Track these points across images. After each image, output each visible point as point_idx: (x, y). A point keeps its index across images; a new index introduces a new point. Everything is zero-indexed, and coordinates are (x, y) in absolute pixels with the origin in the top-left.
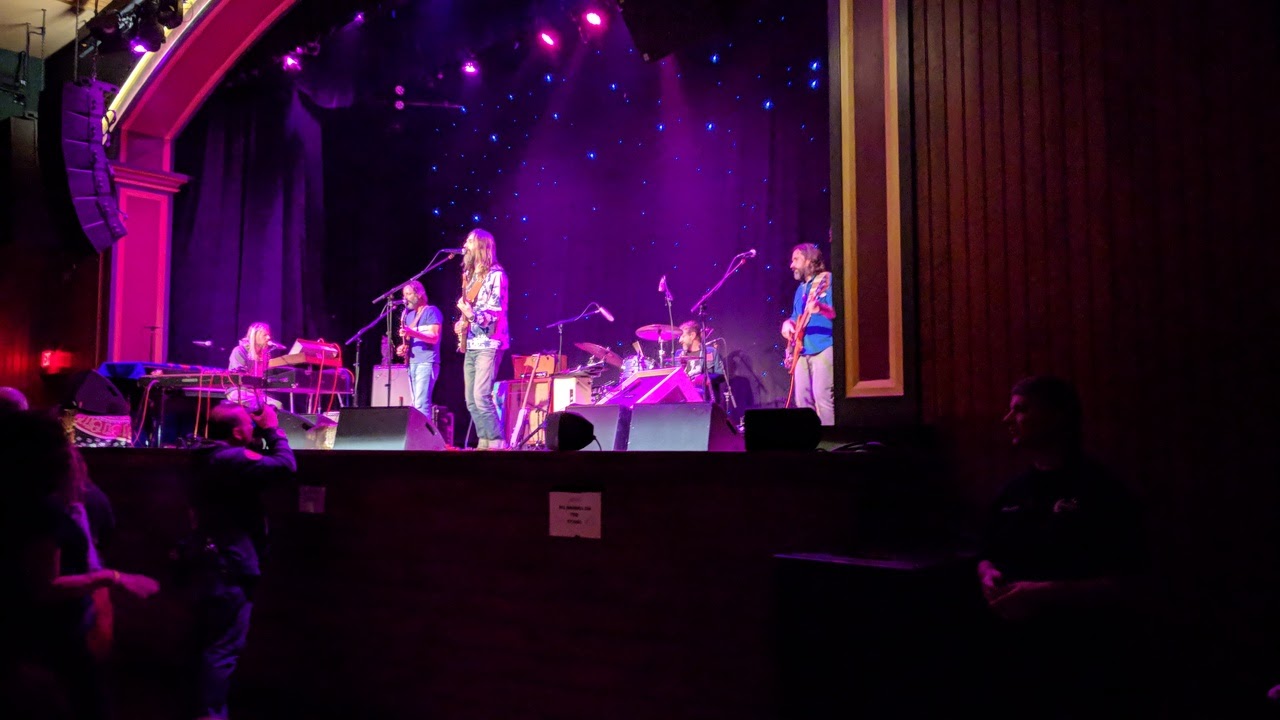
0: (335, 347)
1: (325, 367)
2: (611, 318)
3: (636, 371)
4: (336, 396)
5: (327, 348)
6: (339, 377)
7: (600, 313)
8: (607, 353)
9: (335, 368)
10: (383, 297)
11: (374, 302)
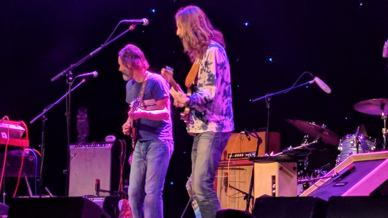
0: (22, 125)
1: (11, 148)
2: (327, 89)
3: (355, 154)
4: (23, 180)
5: (13, 127)
6: (26, 158)
7: (315, 83)
8: (322, 131)
9: (21, 148)
10: (61, 74)
11: (53, 80)
